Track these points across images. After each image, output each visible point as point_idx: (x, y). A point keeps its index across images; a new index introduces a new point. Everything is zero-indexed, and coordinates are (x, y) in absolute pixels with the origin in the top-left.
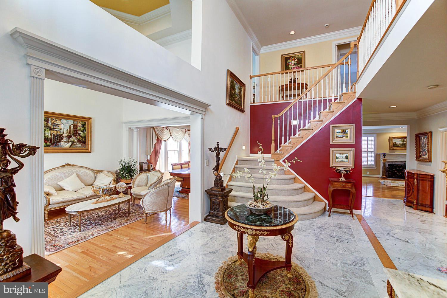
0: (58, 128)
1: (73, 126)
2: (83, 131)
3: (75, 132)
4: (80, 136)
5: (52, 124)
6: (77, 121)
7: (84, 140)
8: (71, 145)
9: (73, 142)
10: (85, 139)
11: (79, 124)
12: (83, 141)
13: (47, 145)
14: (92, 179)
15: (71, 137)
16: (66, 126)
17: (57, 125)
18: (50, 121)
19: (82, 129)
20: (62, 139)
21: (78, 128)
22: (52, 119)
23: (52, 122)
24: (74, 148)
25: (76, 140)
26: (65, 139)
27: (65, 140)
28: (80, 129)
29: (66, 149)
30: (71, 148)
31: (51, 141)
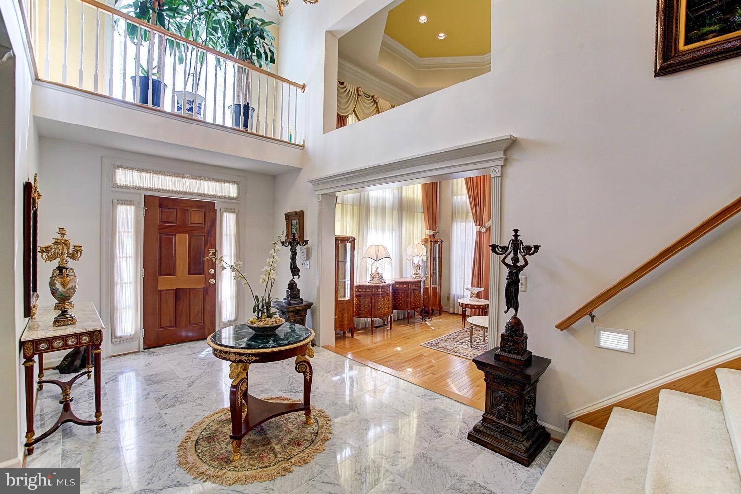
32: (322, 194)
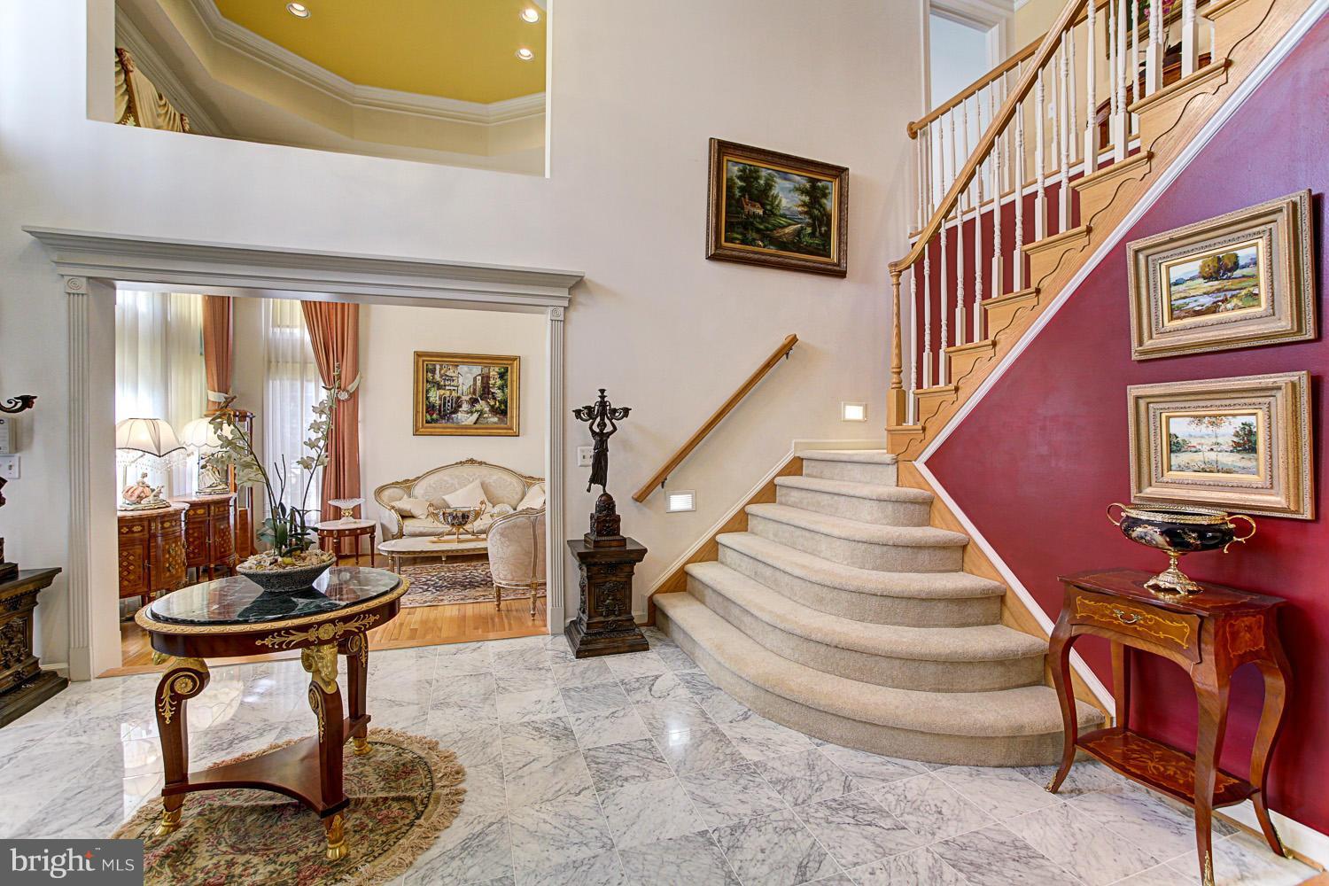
0: (452, 384)
1: (480, 378)
2: (502, 388)
3: (486, 392)
4: (494, 398)
5: (441, 376)
6: (488, 366)
7: (503, 407)
8: (478, 419)
9: (481, 413)
10: (506, 407)
11: (494, 372)
12: (501, 411)
13: (433, 420)
14: (516, 497)
15: (476, 401)
16: (466, 378)
17: (451, 379)
18: (438, 372)
19: (499, 382)
20: (460, 406)
21: (492, 382)
22: (441, 366)
23: (442, 372)
24: (482, 426)
25: (487, 409)
26: (465, 407)
27: (465, 409)
28: (494, 385)
29: (466, 427)
30: (477, 426)
31: (440, 411)
32: (89, 278)
